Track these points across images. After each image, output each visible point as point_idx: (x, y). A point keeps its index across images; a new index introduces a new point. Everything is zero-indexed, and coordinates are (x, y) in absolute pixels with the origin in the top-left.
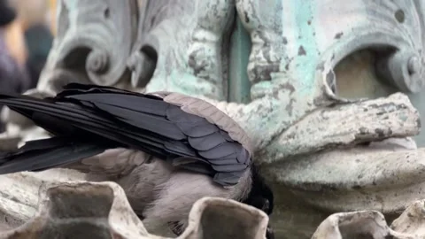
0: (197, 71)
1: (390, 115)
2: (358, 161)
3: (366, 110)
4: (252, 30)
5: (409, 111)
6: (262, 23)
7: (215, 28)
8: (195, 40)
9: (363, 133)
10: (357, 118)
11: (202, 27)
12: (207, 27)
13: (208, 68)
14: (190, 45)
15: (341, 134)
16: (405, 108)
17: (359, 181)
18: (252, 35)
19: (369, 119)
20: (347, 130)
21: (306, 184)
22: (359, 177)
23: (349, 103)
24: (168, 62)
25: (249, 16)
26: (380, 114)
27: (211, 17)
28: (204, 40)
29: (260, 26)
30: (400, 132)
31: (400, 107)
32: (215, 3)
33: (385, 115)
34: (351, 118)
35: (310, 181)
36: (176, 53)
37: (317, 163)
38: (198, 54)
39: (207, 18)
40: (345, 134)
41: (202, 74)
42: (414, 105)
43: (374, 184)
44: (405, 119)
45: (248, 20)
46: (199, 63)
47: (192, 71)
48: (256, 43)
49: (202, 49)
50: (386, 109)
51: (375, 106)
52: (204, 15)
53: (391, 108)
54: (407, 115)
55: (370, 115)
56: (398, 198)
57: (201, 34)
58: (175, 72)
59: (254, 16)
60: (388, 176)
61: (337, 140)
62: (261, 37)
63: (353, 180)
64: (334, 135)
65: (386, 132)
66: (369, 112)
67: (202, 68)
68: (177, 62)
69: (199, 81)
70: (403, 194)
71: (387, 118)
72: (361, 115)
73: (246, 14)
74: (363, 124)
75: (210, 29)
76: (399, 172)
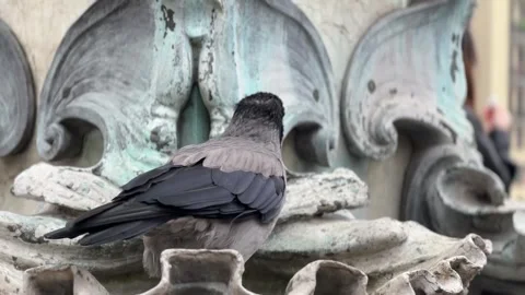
0: (160, 146)
1: (343, 188)
2: (323, 230)
3: (321, 184)
4: (213, 107)
5: (359, 185)
6: (223, 101)
7: (176, 105)
8: (155, 116)
9: (323, 205)
10: (315, 191)
11: (161, 103)
12: (168, 103)
13: (171, 143)
14: (150, 121)
15: (305, 207)
16: (355, 181)
17: (332, 249)
18: (213, 113)
19: (326, 192)
20: (310, 202)
21: (275, 253)
22: (333, 245)
23: (300, 177)
24: (120, 136)
25: (213, 94)
26: (334, 187)
27: (174, 93)
28: (166, 117)
29: (221, 104)
30: (354, 204)
31: (349, 181)
32: (179, 80)
33: (338, 189)
34: (310, 192)
35: (280, 250)
36: (130, 127)
37: (282, 234)
38: (162, 130)
39: (169, 95)
40: (309, 206)
41: (165, 149)
42: (362, 179)
43: (348, 250)
44: (356, 192)
45: (211, 98)
46: (163, 139)
47: (155, 146)
48: (217, 120)
49: (165, 125)
50: (338, 182)
51: (327, 180)
52: (166, 91)
53: (342, 182)
54: (357, 188)
55: (326, 188)
56: (369, 262)
57: (161, 110)
58: (131, 146)
59: (217, 94)
60: (363, 243)
61: (301, 212)
62: (222, 114)
63: (326, 248)
64: (298, 208)
65: (343, 204)
66: (324, 186)
67: (166, 144)
68: (133, 137)
69: (162, 156)
70: (373, 258)
71: (341, 191)
72: (318, 189)
73: (210, 92)
74: (322, 197)
75: (171, 106)
76: (373, 239)
